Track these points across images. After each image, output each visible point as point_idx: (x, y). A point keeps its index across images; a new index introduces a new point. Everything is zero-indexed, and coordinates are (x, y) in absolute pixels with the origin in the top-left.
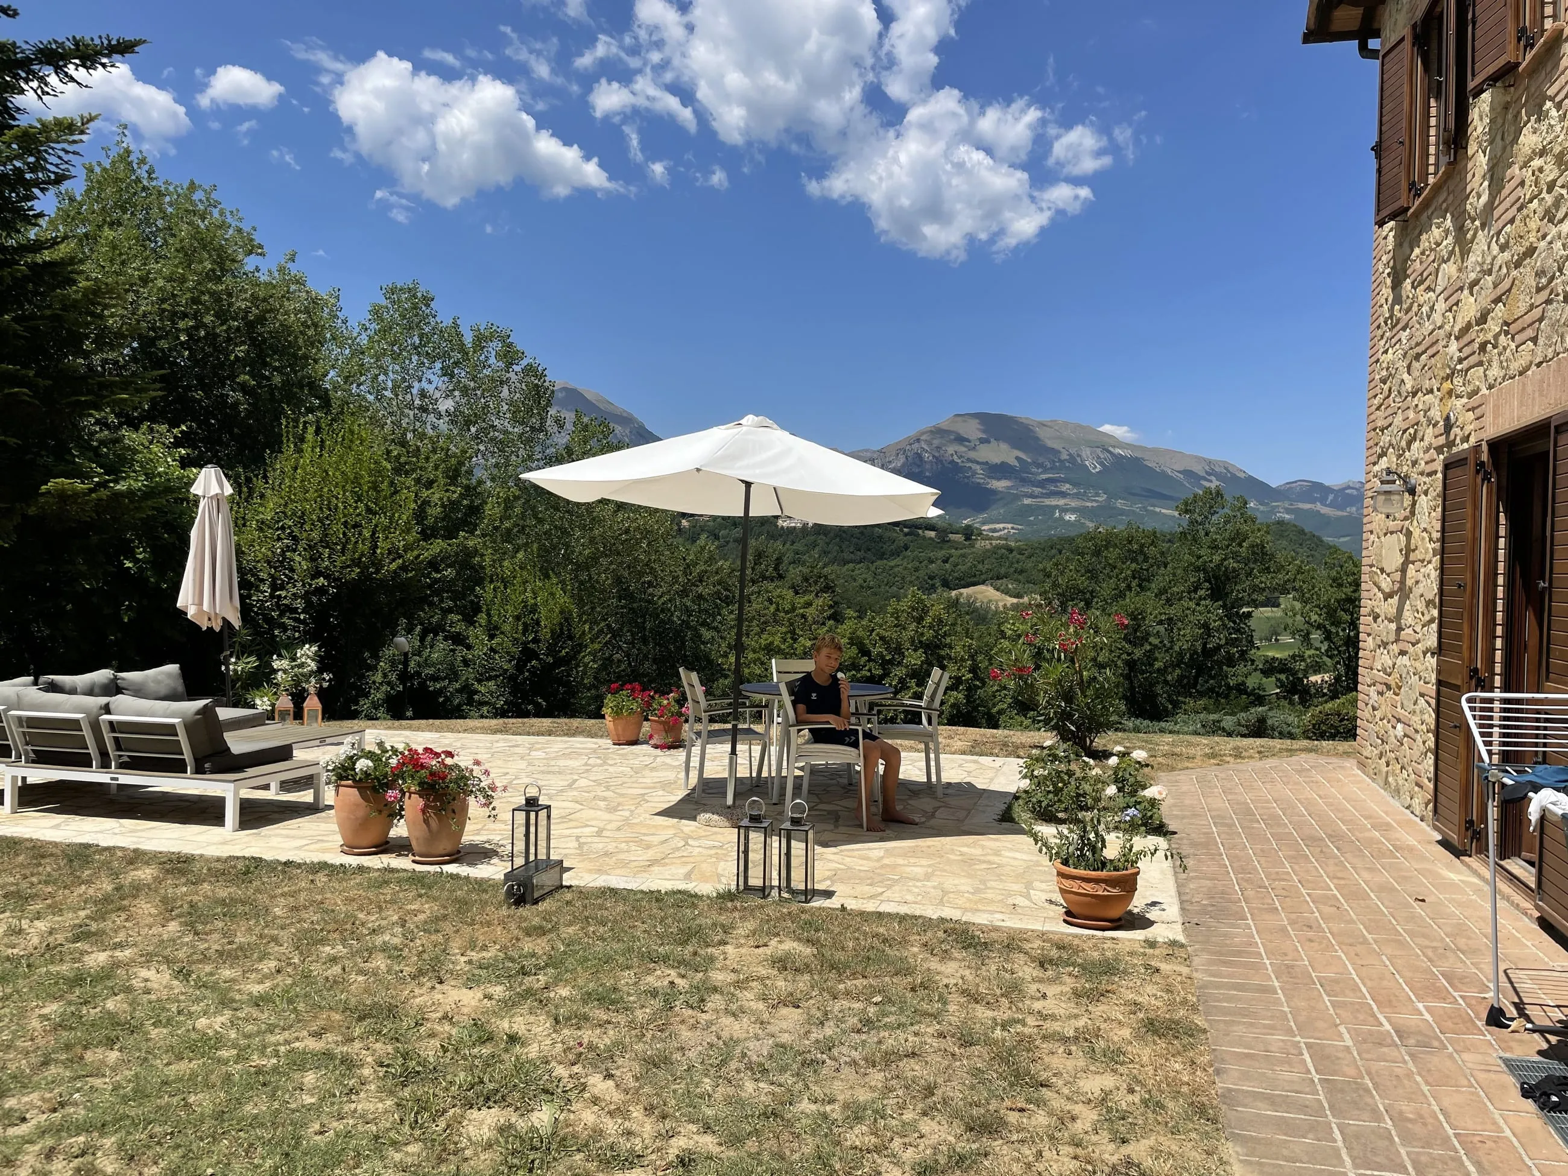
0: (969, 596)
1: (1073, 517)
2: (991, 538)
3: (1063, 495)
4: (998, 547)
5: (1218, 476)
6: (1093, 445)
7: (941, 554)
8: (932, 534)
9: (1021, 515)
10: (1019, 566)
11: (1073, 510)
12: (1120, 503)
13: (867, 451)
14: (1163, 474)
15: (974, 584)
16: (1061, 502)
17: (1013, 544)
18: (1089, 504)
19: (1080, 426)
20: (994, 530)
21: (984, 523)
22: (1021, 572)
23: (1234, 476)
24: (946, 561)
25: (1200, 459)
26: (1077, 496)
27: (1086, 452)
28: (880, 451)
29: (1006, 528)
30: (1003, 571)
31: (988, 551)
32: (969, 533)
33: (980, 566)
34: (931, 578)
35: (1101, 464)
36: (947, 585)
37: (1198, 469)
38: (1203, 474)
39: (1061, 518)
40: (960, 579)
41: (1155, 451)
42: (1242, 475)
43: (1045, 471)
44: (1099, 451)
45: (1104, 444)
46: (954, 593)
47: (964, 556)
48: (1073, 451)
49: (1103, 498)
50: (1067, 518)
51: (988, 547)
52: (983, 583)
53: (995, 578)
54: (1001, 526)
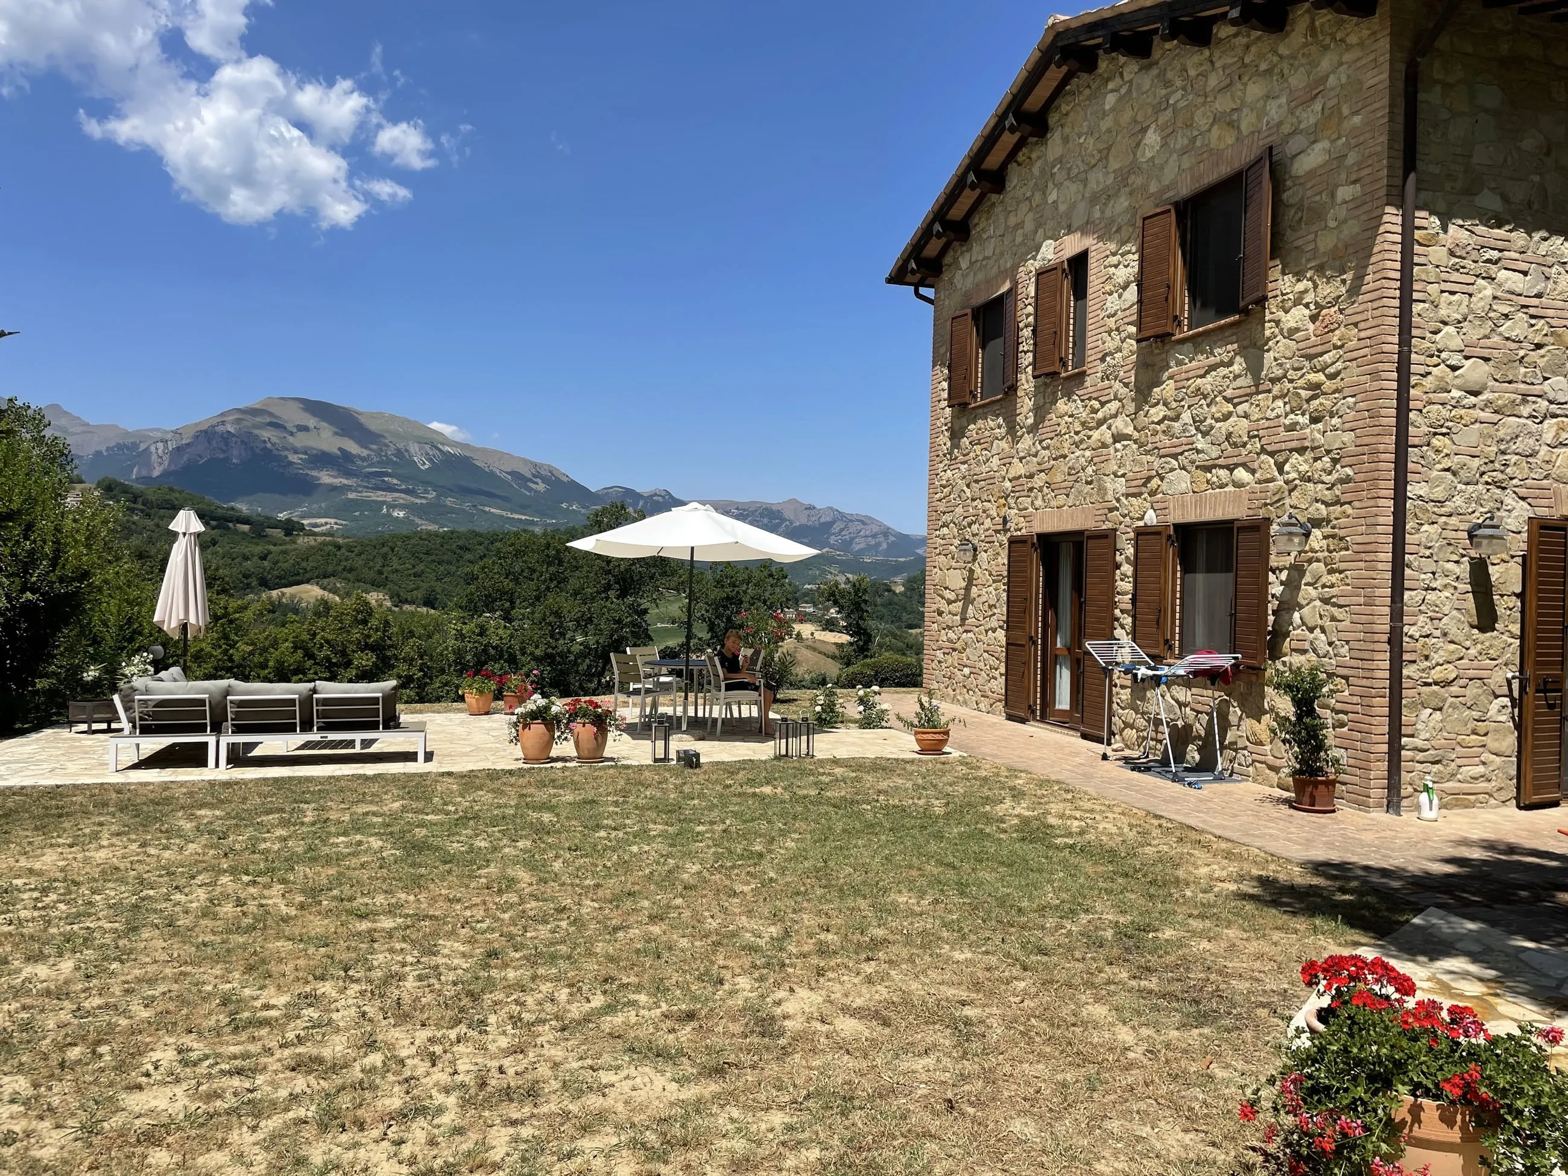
0: (293, 596)
1: (402, 514)
2: (315, 534)
3: (390, 489)
4: (324, 544)
5: (545, 480)
6: (421, 441)
7: (259, 549)
8: (246, 528)
9: (344, 510)
10: (348, 564)
11: (402, 507)
12: (449, 501)
13: (158, 430)
14: (492, 474)
15: (298, 583)
16: (389, 497)
17: (340, 541)
18: (418, 501)
19: (408, 421)
20: (316, 525)
21: (303, 517)
22: (351, 570)
23: (557, 479)
24: (263, 558)
25: (525, 461)
26: (407, 492)
27: (414, 448)
28: (175, 432)
29: (326, 523)
30: (330, 569)
31: (312, 547)
32: (291, 528)
33: (304, 564)
34: (246, 576)
35: (430, 460)
36: (266, 584)
37: (526, 472)
38: (529, 475)
39: (389, 515)
40: (280, 578)
41: (484, 451)
42: (565, 479)
43: (371, 466)
44: (427, 447)
45: (433, 441)
46: (275, 593)
47: (285, 552)
48: (401, 445)
49: (432, 495)
50: (395, 514)
51: (313, 543)
52: (308, 582)
53: (320, 576)
54: (323, 520)
